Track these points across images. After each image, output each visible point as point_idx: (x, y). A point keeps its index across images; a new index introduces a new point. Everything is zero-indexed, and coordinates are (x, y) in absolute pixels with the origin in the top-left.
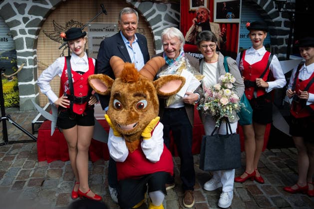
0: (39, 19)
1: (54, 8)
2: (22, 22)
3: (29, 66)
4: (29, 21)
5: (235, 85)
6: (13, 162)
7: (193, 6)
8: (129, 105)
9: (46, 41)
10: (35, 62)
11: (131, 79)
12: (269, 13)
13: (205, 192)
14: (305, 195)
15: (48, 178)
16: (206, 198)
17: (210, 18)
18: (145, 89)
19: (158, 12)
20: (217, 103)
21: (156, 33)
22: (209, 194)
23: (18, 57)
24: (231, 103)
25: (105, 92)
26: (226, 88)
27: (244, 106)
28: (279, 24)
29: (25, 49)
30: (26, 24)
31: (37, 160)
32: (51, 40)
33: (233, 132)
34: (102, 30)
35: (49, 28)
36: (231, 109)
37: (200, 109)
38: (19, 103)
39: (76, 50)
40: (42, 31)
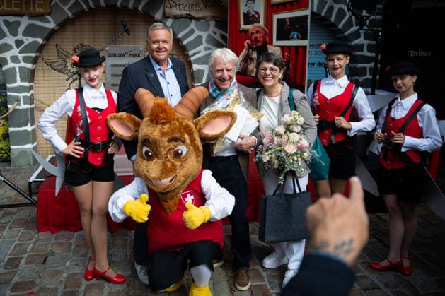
0: (36, 42)
1: (58, 27)
2: (15, 47)
3: (23, 106)
4: (25, 44)
5: (305, 128)
6: (5, 233)
7: (245, 24)
8: (163, 153)
9: (46, 71)
10: (31, 100)
11: (164, 119)
12: (346, 34)
13: (264, 271)
14: (399, 274)
15: (52, 253)
16: (266, 279)
17: (268, 40)
18: (182, 131)
19: (197, 33)
20: (281, 151)
21: (194, 60)
22: (269, 273)
23: (9, 93)
24: (299, 152)
25: (130, 137)
26: (291, 132)
27: (317, 155)
28: (360, 47)
29: (19, 83)
30: (20, 48)
31: (36, 231)
32: (53, 71)
33: (302, 191)
34: (124, 55)
35: (51, 54)
36: (300, 159)
37: (257, 160)
38: (9, 156)
39: (92, 80)
40: (40, 58)
